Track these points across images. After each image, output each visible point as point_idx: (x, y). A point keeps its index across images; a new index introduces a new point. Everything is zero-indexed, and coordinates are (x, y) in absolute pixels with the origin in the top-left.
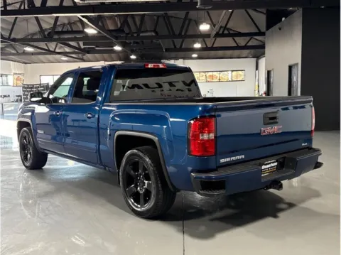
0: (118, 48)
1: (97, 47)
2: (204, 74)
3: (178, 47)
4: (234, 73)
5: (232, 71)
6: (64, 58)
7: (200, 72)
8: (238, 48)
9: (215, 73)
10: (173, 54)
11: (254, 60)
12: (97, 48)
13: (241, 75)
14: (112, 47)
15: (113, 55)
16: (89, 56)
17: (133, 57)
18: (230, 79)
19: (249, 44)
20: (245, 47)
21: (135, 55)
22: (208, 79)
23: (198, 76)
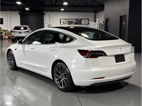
0: (19, 3)
1: (6, 2)
2: (67, 20)
3: (54, 4)
5: (82, 19)
8: (87, 6)
9: (73, 20)
10: (50, 8)
14: (16, 2)
17: (27, 9)
19: (92, 5)
20: (91, 6)
21: (28, 8)
22: (69, 23)
23: (64, 21)
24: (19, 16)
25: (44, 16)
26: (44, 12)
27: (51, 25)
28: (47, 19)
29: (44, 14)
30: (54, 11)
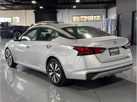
0: (34, 2)
2: (79, 17)
3: (66, 2)
4: (95, 17)
5: (94, 15)
6: (3, 8)
7: (77, 16)
8: (99, 3)
9: (84, 17)
10: (63, 6)
11: (105, 10)
12: (22, 2)
13: (98, 18)
14: (31, 1)
15: (30, 6)
16: (17, 6)
17: (41, 7)
18: (93, 20)
20: (102, 3)
22: (81, 20)
23: (76, 18)
24: (34, 14)
25: (57, 13)
26: (57, 10)
27: (63, 22)
28: (59, 16)
29: (57, 12)
30: (67, 8)
